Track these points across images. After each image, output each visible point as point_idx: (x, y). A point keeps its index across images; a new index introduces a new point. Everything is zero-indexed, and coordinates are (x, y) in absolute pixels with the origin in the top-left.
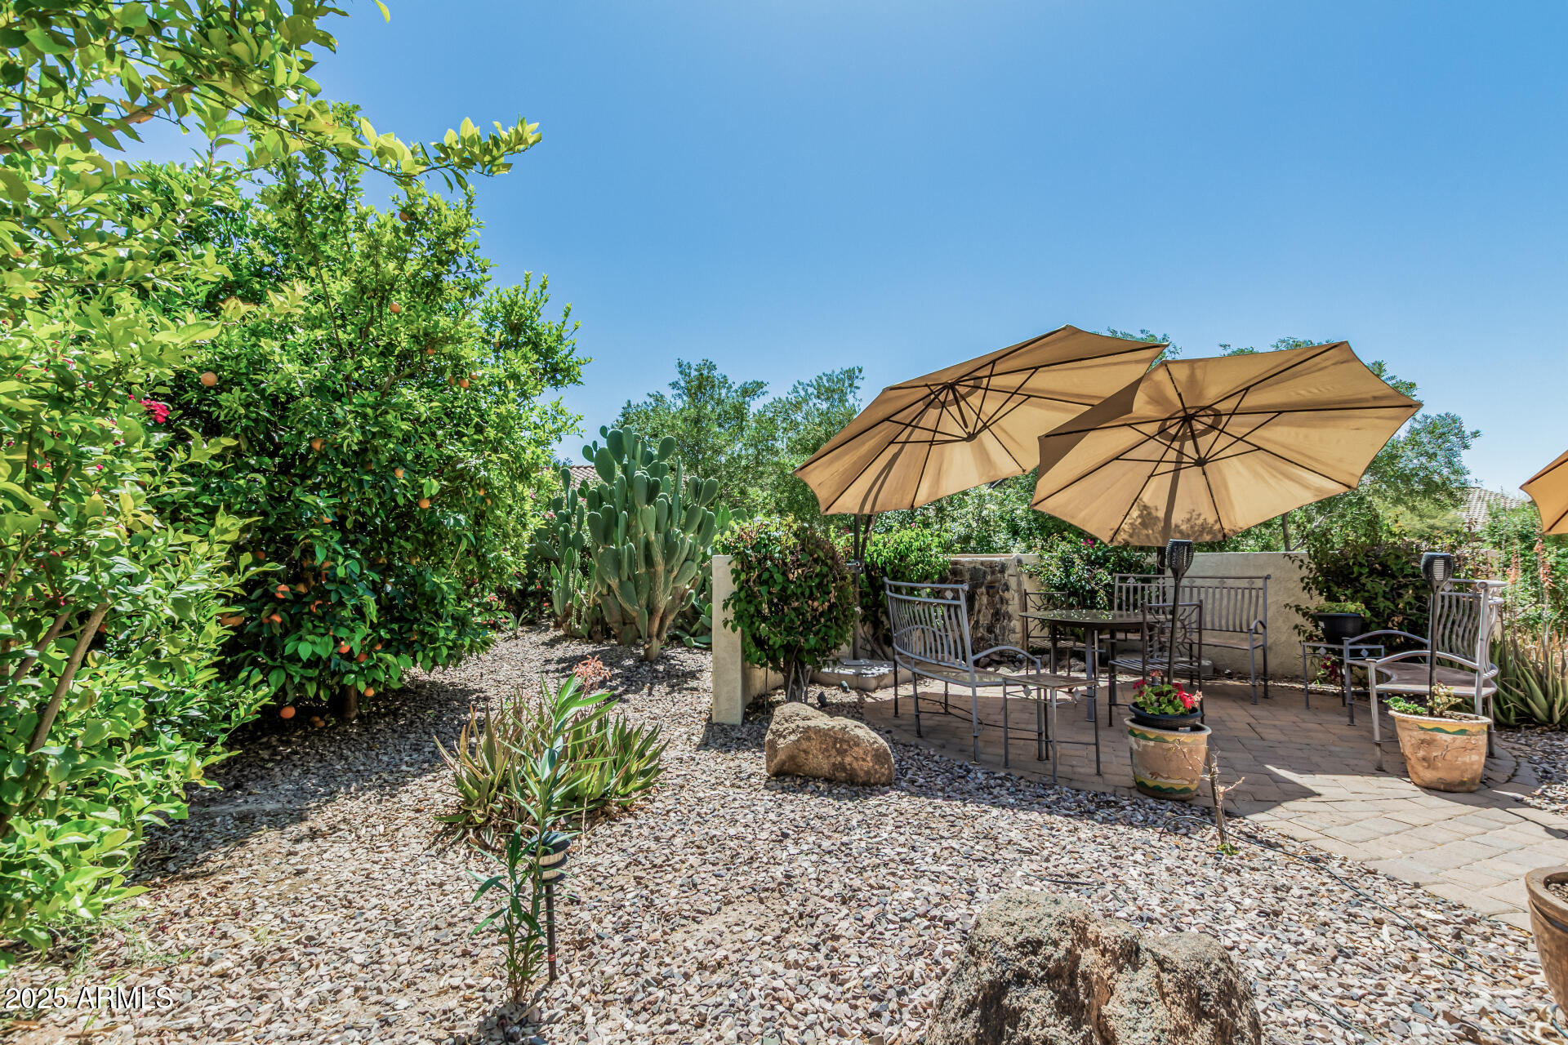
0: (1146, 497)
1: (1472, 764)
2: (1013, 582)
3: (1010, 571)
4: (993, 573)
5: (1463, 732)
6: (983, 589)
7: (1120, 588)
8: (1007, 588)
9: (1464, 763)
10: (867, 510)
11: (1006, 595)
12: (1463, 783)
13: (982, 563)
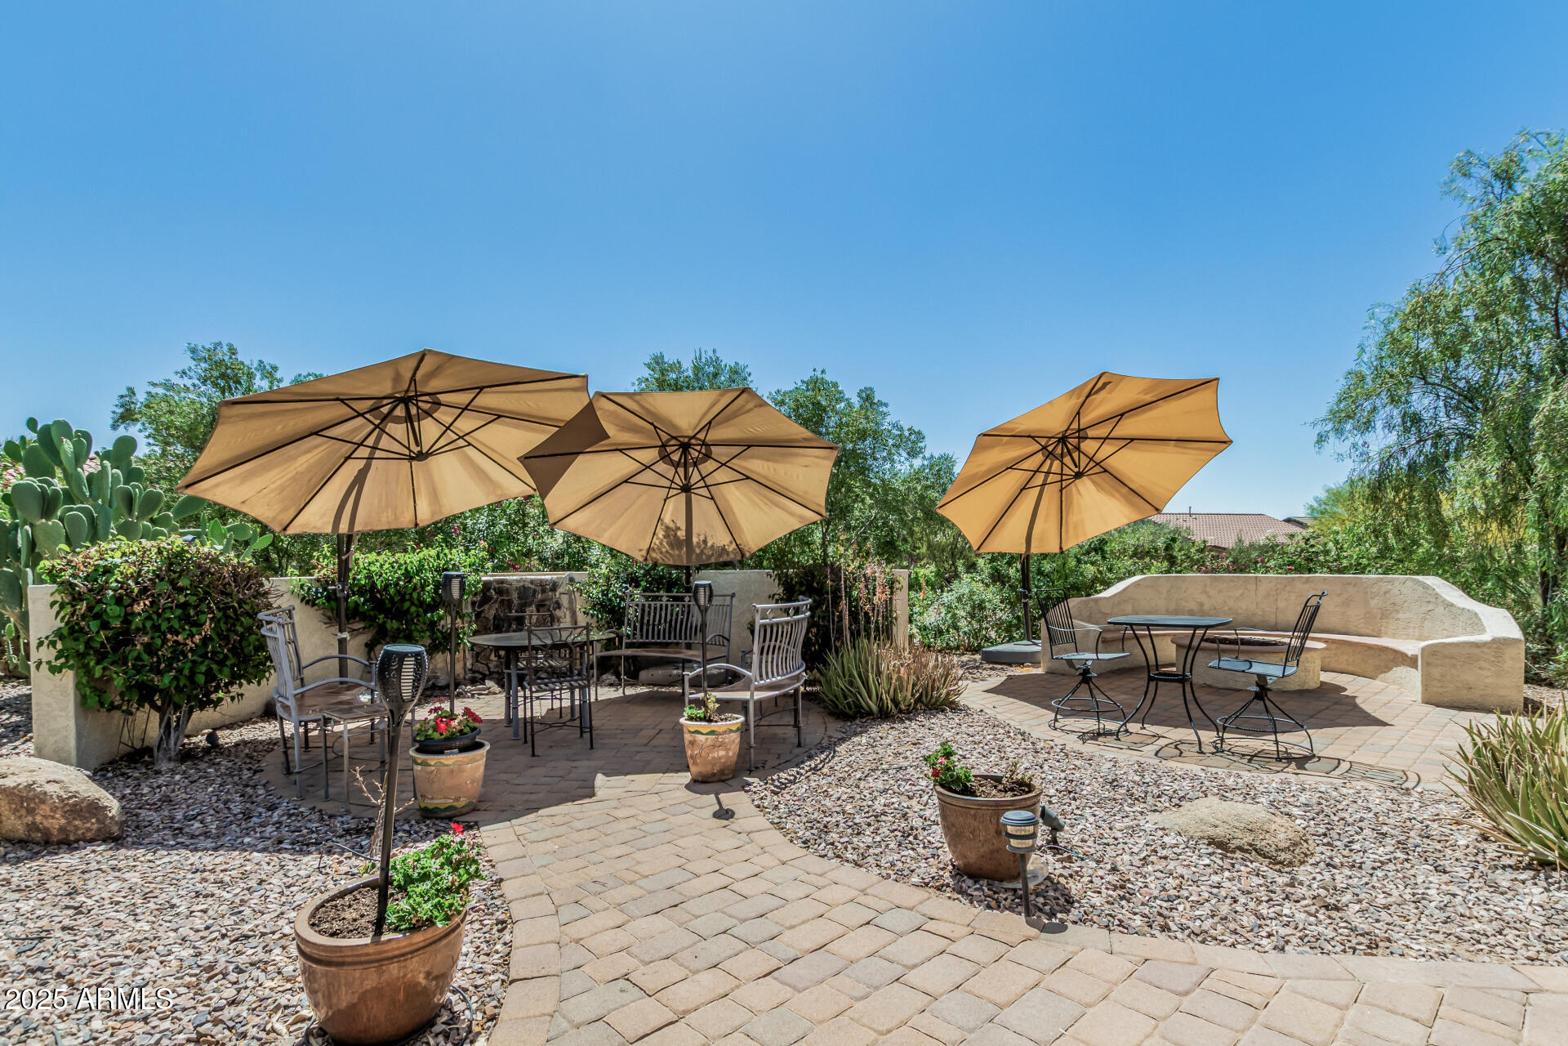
0: (667, 519)
1: (720, 758)
2: (565, 601)
3: (561, 590)
4: (544, 591)
5: (712, 733)
6: (533, 608)
7: (650, 606)
8: (558, 606)
9: (714, 758)
10: (344, 528)
11: (558, 613)
12: (714, 774)
13: (532, 582)
